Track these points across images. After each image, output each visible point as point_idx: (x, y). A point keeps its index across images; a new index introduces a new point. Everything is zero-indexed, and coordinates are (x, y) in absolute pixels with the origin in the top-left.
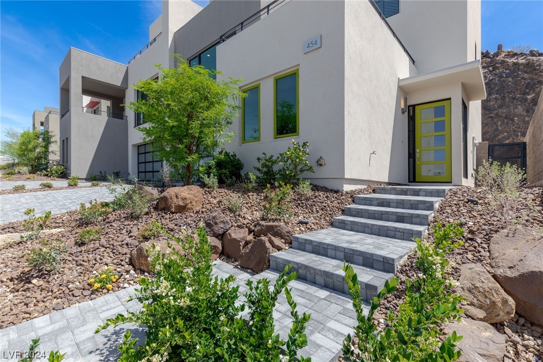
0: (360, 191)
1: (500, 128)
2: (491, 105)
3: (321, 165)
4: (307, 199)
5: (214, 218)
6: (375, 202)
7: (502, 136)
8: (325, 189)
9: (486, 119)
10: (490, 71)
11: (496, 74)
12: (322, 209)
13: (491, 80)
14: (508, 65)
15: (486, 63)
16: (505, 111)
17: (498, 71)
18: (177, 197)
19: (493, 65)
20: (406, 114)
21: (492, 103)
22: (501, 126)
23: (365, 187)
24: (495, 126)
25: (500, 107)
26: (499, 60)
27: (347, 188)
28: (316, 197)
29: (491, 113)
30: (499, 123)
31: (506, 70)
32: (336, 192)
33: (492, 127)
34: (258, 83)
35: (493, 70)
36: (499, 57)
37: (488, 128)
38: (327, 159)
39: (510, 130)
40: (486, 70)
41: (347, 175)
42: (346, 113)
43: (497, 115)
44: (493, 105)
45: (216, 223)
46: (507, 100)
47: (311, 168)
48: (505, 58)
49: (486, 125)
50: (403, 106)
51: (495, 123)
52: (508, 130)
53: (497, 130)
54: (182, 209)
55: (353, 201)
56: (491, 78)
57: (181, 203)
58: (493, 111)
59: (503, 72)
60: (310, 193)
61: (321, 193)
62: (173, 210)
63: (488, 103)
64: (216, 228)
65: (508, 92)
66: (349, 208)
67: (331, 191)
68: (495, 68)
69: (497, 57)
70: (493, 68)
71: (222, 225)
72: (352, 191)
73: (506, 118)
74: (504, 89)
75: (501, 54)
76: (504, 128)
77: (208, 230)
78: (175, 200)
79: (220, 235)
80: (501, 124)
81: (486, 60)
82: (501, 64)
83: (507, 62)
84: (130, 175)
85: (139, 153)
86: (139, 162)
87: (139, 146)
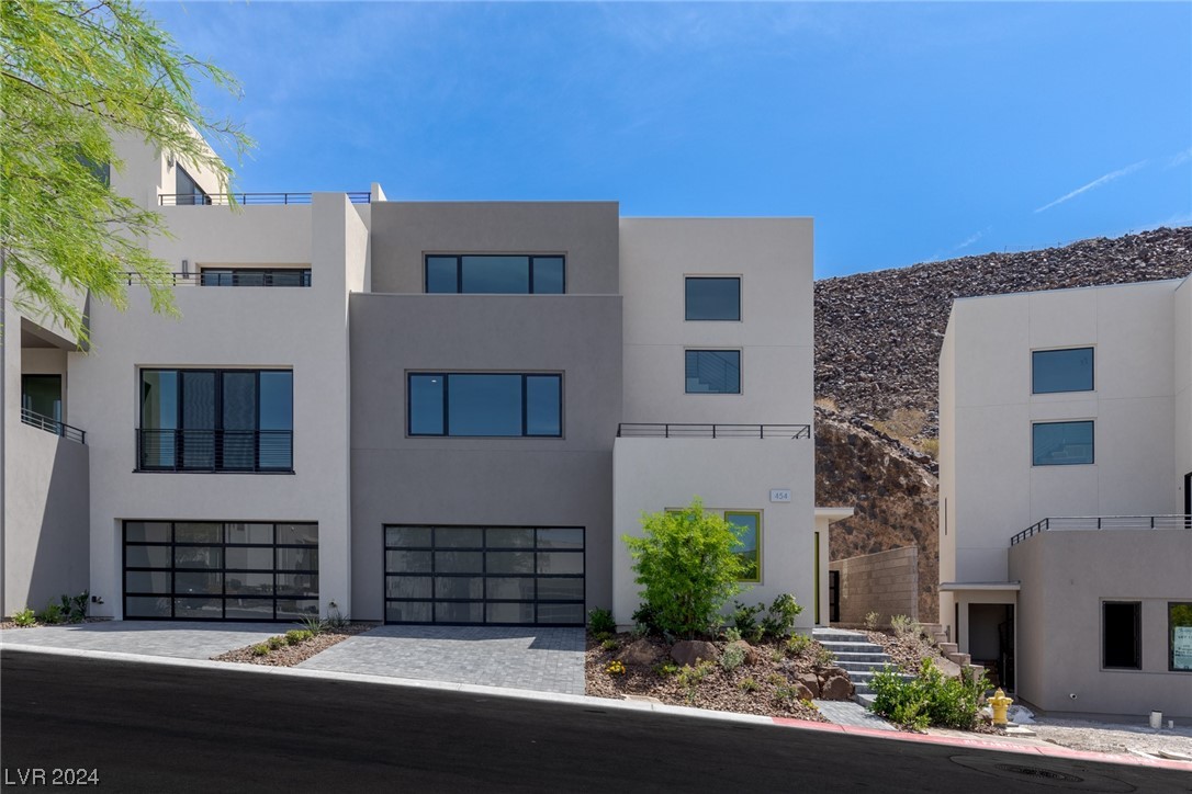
84: (101, 603)
85: (128, 540)
86: (128, 565)
87: (125, 522)
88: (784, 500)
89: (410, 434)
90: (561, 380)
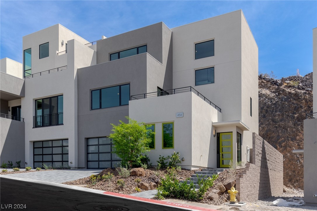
0: (197, 170)
1: (280, 135)
2: (276, 119)
3: (183, 161)
4: (180, 172)
5: (155, 177)
6: (202, 173)
7: (281, 140)
8: (185, 169)
9: (273, 128)
10: (277, 96)
11: (279, 98)
12: (185, 176)
13: (277, 102)
14: (286, 93)
15: (275, 89)
16: (283, 123)
17: (281, 96)
18: (139, 171)
19: (279, 92)
20: (216, 137)
21: (277, 118)
22: (281, 133)
23: (199, 169)
24: (278, 133)
25: (281, 121)
26: (282, 89)
27: (193, 169)
28: (182, 172)
29: (276, 124)
30: (280, 131)
31: (285, 96)
32: (189, 170)
33: (276, 134)
34: (154, 123)
35: (278, 95)
36: (282, 86)
37: (274, 134)
38: (185, 158)
39: (285, 136)
40: (275, 95)
41: (193, 165)
42: (192, 142)
43: (279, 125)
44: (277, 119)
45: (155, 179)
46: (285, 116)
47: (180, 162)
48: (285, 88)
49: (273, 132)
50: (214, 134)
51: (278, 131)
52: (284, 136)
53: (279, 135)
54: (141, 175)
55: (195, 173)
56: (277, 101)
57: (141, 173)
58: (277, 123)
59: (283, 98)
60: (180, 170)
61: (184, 171)
62: (138, 175)
63: (275, 117)
64: (155, 180)
65: (285, 111)
66: (194, 175)
67: (187, 170)
68: (279, 94)
69: (281, 86)
70: (278, 93)
71: (157, 179)
72: (194, 170)
73: (284, 128)
74: (283, 109)
75: (283, 84)
76: (282, 135)
77: (153, 181)
78: (139, 172)
79: (156, 182)
80: (281, 132)
81: (275, 87)
82: (283, 91)
83: (286, 91)
84: (27, 164)
85: (35, 147)
86: (35, 154)
87: (34, 142)
88: (181, 116)
89: (92, 109)
90: (130, 85)
